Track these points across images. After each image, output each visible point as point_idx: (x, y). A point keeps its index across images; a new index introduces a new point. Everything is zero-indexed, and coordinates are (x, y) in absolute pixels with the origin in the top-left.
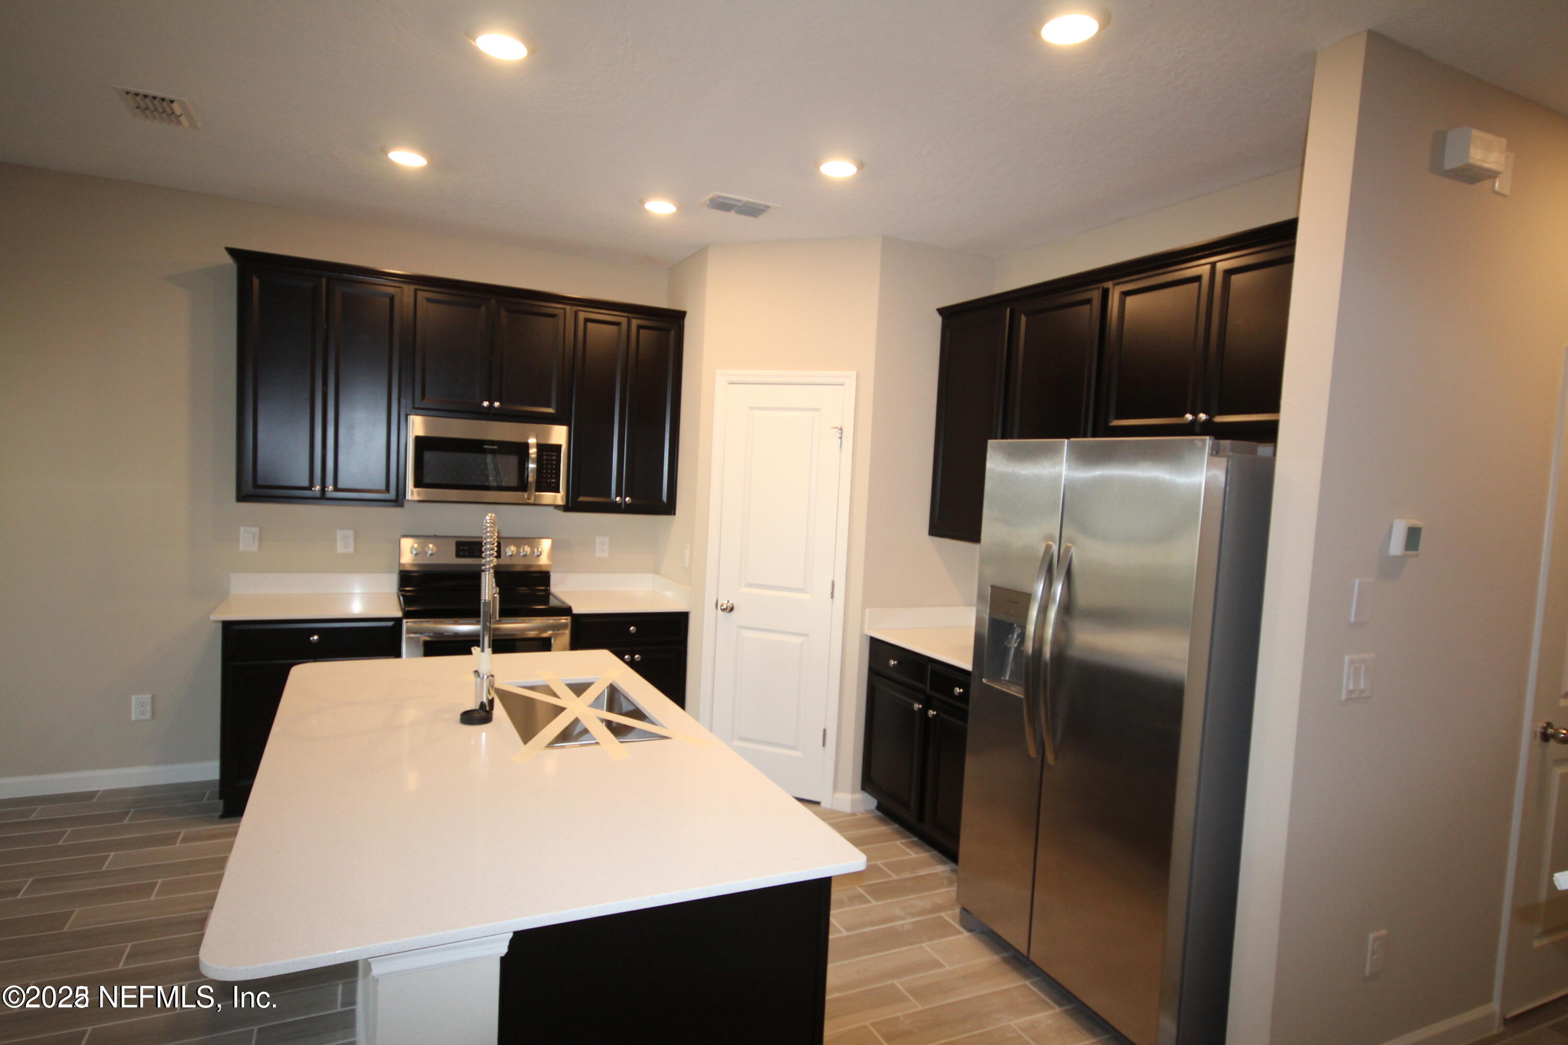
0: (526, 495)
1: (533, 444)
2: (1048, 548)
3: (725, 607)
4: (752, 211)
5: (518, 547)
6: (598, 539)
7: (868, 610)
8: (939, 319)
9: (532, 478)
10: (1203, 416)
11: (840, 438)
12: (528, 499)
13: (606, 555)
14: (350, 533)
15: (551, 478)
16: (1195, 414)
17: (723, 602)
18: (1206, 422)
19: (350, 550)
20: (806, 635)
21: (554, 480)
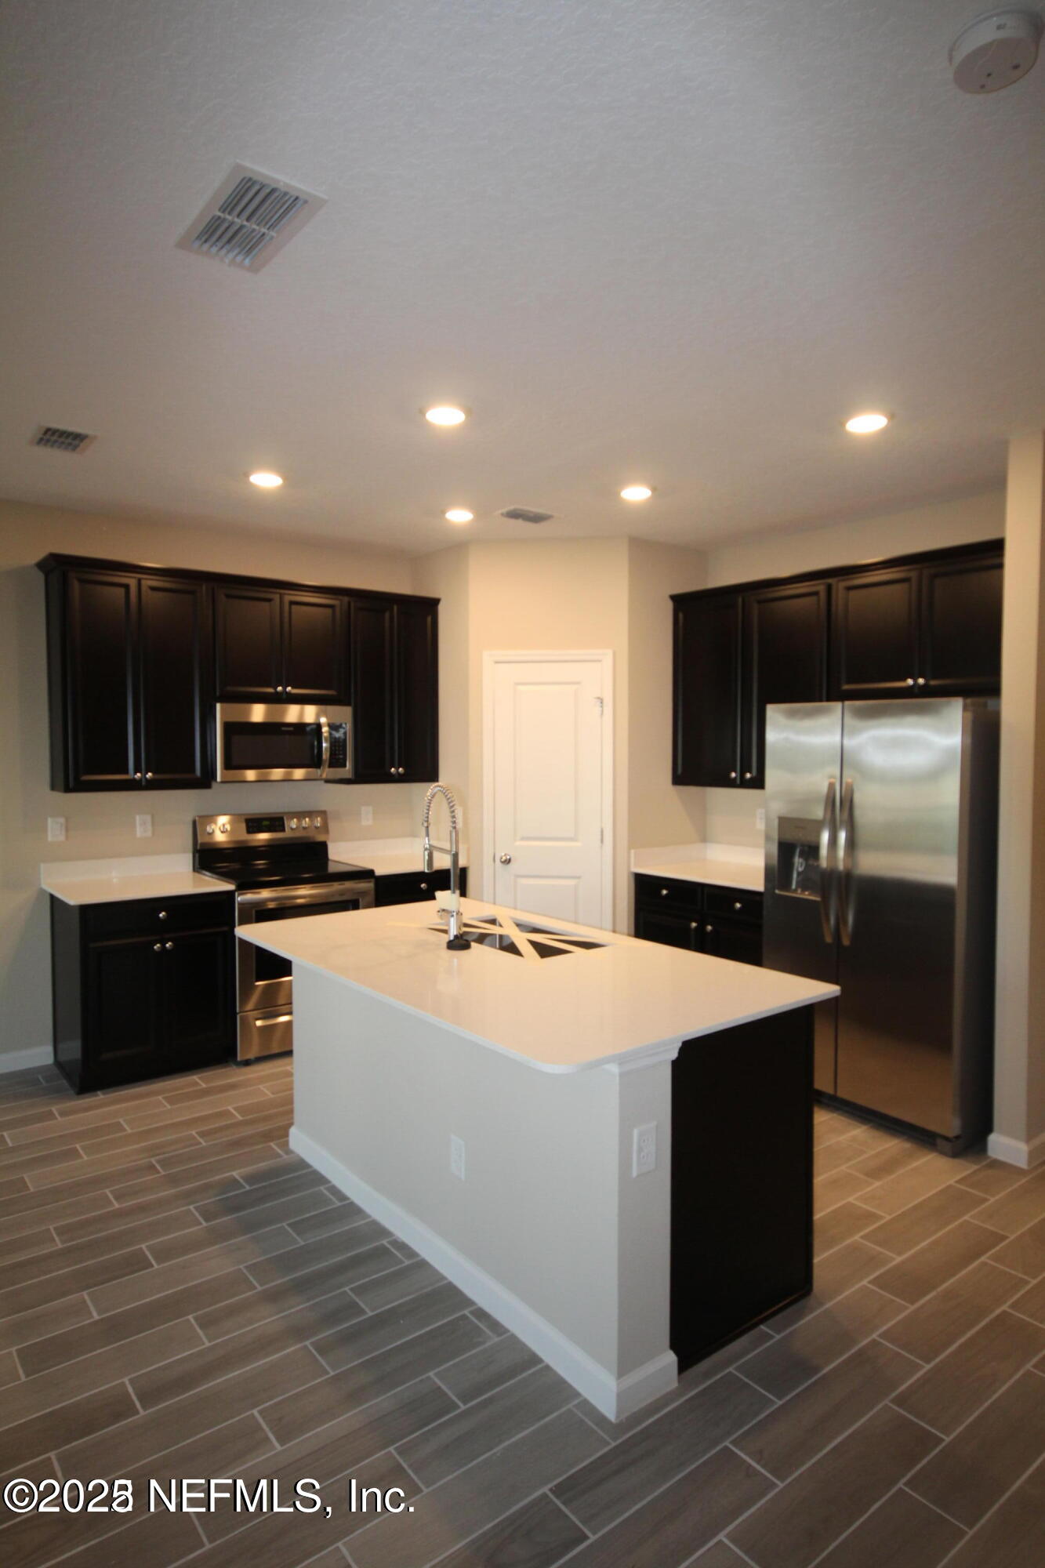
0: (319, 771)
1: (324, 724)
2: (831, 786)
3: (504, 858)
4: (536, 518)
5: (299, 820)
6: (363, 808)
7: (632, 851)
8: (670, 605)
9: (326, 755)
10: (921, 681)
11: (602, 707)
12: (321, 776)
13: (370, 822)
14: (148, 818)
15: (340, 754)
16: (915, 680)
17: (501, 854)
18: (925, 686)
19: (149, 834)
20: (579, 878)
21: (341, 757)
